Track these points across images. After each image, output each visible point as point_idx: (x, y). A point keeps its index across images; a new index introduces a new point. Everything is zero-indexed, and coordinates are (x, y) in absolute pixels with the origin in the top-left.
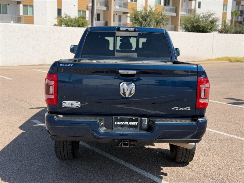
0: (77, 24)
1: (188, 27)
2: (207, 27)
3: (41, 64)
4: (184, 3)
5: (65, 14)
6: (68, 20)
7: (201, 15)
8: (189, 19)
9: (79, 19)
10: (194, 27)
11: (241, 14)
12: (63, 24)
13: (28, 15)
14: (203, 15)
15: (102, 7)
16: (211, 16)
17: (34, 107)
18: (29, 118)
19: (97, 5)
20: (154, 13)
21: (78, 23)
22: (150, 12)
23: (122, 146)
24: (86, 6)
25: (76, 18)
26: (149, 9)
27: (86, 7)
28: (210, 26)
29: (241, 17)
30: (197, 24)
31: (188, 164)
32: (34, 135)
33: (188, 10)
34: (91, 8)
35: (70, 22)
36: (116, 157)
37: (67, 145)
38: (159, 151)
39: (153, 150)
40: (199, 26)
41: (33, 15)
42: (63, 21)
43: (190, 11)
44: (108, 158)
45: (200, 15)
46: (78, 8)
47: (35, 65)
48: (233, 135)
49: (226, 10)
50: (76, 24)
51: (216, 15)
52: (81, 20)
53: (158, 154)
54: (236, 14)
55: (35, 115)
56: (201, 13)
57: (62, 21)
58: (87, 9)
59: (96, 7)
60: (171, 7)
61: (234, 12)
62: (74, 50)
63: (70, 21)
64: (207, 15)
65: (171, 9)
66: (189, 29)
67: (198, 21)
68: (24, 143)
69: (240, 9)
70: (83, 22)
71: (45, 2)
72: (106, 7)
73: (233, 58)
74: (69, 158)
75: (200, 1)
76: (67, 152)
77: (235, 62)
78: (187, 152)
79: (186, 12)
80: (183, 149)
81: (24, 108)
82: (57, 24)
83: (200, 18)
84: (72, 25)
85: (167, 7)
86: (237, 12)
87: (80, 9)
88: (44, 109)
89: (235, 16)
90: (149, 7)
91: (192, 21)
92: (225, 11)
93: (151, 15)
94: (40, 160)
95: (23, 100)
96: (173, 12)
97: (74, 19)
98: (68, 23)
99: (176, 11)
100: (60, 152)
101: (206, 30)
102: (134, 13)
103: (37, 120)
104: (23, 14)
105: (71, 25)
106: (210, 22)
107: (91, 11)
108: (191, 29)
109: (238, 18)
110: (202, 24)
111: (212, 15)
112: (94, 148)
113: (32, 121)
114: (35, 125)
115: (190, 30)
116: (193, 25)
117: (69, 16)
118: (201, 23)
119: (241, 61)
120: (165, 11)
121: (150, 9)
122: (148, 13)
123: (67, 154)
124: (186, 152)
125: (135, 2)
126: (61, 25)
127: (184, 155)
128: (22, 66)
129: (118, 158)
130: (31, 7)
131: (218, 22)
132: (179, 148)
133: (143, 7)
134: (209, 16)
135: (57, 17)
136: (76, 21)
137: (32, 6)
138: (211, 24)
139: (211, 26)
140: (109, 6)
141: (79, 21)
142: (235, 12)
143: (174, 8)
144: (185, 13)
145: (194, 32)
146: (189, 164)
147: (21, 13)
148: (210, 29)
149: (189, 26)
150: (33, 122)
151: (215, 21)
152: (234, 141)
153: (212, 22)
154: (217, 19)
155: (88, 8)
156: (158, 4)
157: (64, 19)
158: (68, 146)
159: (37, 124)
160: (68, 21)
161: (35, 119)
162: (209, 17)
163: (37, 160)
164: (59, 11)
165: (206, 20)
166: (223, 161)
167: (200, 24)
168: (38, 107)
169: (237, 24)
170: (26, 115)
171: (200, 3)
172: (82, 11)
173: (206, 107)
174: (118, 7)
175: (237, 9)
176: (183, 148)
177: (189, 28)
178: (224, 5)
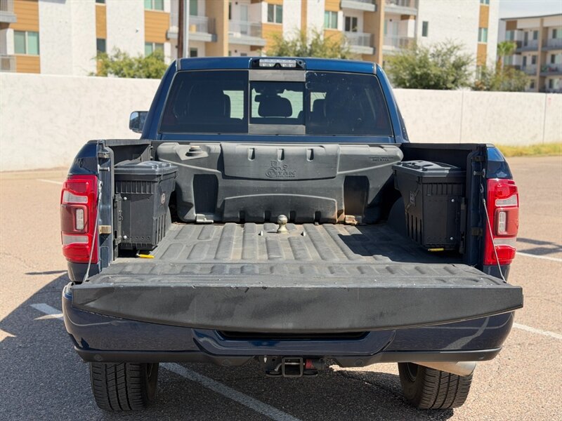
0: (144, 72)
1: (402, 79)
2: (445, 78)
3: (57, 166)
4: (390, 25)
5: (115, 49)
6: (122, 62)
7: (432, 51)
8: (403, 59)
9: (149, 60)
10: (416, 76)
11: (519, 50)
12: (111, 73)
13: (27, 54)
14: (435, 50)
15: (200, 33)
16: (454, 53)
17: (38, 271)
18: (26, 299)
19: (190, 29)
20: (324, 45)
21: (146, 69)
22: (315, 44)
23: (281, 374)
24: (165, 32)
25: (140, 58)
26: (311, 37)
27: (164, 35)
28: (453, 75)
29: (519, 56)
30: (422, 71)
31: (451, 414)
32: (38, 344)
33: (399, 41)
34: (176, 36)
35: (128, 67)
36: (258, 399)
37: (125, 373)
38: (370, 380)
39: (353, 378)
40: (428, 75)
41: (39, 53)
42: (110, 64)
43: (404, 42)
44: (237, 402)
45: (428, 51)
46: (146, 36)
47: (43, 170)
48: (551, 331)
49: (486, 40)
50: (141, 71)
51: (465, 48)
52: (155, 62)
53: (369, 388)
54: (507, 50)
55: (41, 290)
56: (430, 46)
57: (107, 66)
58: (168, 39)
59: (189, 35)
60: (360, 33)
61: (502, 45)
62: (140, 125)
63: (127, 65)
64: (445, 50)
65: (361, 38)
66: (406, 81)
67: (423, 63)
68: (9, 368)
69: (516, 38)
70: (159, 68)
71: (66, 22)
72: (210, 35)
73: (509, 147)
74: (130, 407)
75: (426, 20)
76: (127, 391)
77: (513, 156)
78: (451, 384)
79: (396, 46)
80: (441, 375)
81: (12, 272)
82: (95, 71)
83: (429, 56)
84: (132, 75)
85: (350, 34)
86: (509, 44)
87: (150, 40)
88: (64, 275)
89: (506, 54)
90: (313, 31)
91: (412, 65)
92: (482, 42)
93: (318, 51)
94: (52, 414)
95: (10, 254)
96: (365, 45)
97: (136, 60)
98: (122, 69)
99: (373, 42)
100: (108, 390)
101: (444, 84)
102: (279, 46)
103: (45, 304)
104: (16, 52)
105: (129, 74)
106: (451, 66)
107: (176, 43)
108: (409, 81)
109: (511, 58)
110: (434, 71)
111: (456, 50)
112: (198, 377)
113: (34, 306)
114: (41, 318)
115: (408, 84)
116: (413, 73)
117: (124, 54)
118: (433, 68)
119: (526, 155)
120: (347, 43)
121: (315, 37)
122: (311, 45)
123: (125, 397)
124: (449, 382)
125: (277, 22)
126: (105, 75)
127: (443, 391)
128: (12, 172)
129: (265, 401)
130: (34, 35)
131: (470, 64)
132: (428, 372)
133: (296, 31)
134: (450, 51)
135: (95, 55)
136: (141, 66)
137: (36, 33)
138: (454, 69)
139: (455, 74)
140: (218, 32)
141: (150, 66)
142: (505, 44)
143: (368, 35)
144: (393, 48)
145: (416, 87)
146: (455, 414)
147: (10, 50)
148: (453, 82)
149: (405, 75)
150: (35, 309)
151: (464, 64)
152: (556, 347)
153: (458, 66)
154: (468, 58)
155: (169, 36)
156: (330, 26)
157: (113, 62)
158: (128, 376)
159: (44, 314)
160: (122, 64)
161: (40, 301)
162: (450, 55)
163: (44, 415)
164: (101, 44)
165: (442, 60)
166: (542, 402)
167: (429, 72)
168: (49, 270)
169: (513, 70)
170: (18, 292)
171: (425, 25)
172: (154, 45)
173: (510, 262)
174: (238, 35)
175: (509, 39)
176: (441, 372)
177: (405, 79)
178: (480, 29)
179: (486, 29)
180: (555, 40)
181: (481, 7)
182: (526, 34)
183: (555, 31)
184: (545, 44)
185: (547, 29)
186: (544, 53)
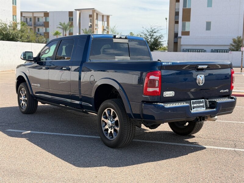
49: (16, 21)
69: (22, 20)
113: (7, 130)
150: (11, 131)
159: (22, 132)
178: (13, 15)
179: (16, 16)
180: (38, 22)
181: (13, 6)
182: (27, 19)
183: (38, 19)
184: (35, 24)
185: (35, 17)
186: (35, 27)
